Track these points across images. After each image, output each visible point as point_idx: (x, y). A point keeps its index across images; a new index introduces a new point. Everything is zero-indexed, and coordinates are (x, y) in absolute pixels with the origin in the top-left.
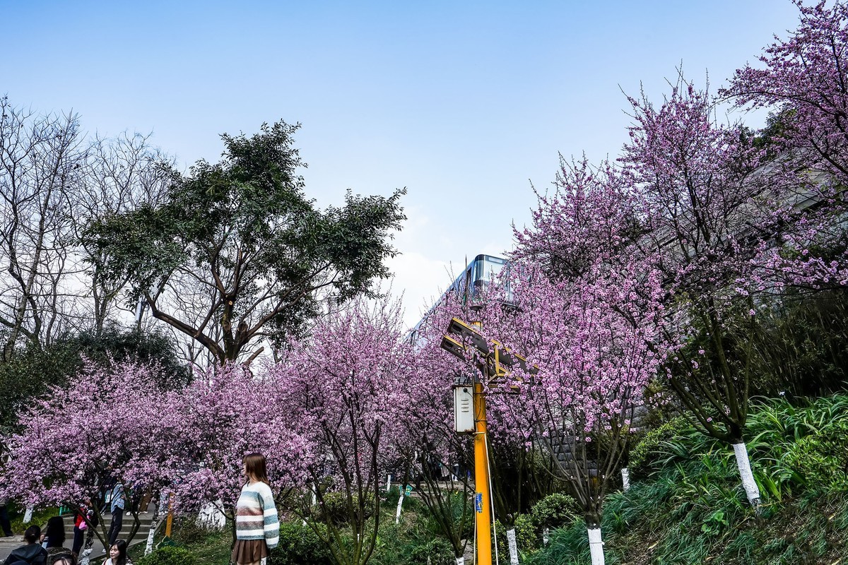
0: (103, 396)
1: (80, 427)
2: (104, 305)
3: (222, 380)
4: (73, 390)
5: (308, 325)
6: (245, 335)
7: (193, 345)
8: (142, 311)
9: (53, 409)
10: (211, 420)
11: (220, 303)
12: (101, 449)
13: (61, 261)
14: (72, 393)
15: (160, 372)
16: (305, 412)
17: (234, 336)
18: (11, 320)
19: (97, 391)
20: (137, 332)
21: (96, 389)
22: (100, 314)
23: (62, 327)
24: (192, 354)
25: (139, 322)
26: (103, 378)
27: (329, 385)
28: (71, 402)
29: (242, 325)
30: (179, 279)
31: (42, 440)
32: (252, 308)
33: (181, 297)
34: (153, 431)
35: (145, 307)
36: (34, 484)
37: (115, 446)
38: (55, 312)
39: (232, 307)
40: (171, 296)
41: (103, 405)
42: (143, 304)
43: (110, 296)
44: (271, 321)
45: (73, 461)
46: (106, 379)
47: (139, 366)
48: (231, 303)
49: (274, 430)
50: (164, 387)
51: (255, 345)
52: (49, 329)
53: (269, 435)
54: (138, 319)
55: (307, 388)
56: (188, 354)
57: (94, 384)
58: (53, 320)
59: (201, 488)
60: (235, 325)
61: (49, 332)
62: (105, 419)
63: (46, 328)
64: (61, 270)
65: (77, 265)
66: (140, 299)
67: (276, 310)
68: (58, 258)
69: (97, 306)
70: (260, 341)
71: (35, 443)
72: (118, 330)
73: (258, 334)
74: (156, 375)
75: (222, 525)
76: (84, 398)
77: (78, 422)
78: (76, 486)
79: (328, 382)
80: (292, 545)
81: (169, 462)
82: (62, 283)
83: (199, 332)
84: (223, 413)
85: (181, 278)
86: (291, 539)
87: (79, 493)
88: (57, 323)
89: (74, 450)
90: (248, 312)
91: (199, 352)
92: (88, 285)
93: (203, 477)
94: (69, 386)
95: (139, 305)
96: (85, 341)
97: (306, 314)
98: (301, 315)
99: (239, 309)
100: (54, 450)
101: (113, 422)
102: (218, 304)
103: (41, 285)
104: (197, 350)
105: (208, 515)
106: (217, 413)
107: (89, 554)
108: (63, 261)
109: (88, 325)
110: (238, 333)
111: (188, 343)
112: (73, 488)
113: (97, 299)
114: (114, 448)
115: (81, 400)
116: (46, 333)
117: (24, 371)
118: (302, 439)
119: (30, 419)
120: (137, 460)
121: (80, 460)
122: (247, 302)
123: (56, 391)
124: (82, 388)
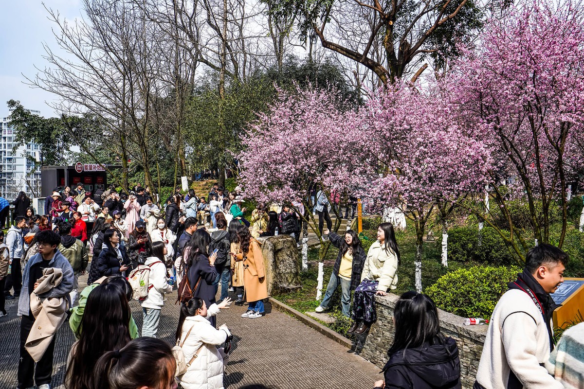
0: (296, 119)
1: (285, 143)
2: (281, 42)
3: (393, 98)
4: (274, 115)
5: (471, 36)
6: (407, 54)
7: (358, 72)
8: (311, 44)
9: (263, 132)
10: (388, 135)
11: (381, 24)
12: (303, 162)
13: (241, 8)
14: (274, 118)
15: (337, 96)
16: (481, 120)
17: (397, 57)
18: (218, 65)
19: (292, 115)
20: (311, 64)
21: (290, 114)
22: (279, 50)
23: (253, 67)
24: (358, 80)
25: (310, 55)
26: (293, 104)
27: (507, 89)
28: (274, 125)
29: (404, 44)
30: (338, 9)
31: (261, 155)
32: (411, 27)
33: (342, 26)
34: (341, 145)
35: (313, 40)
36: (262, 188)
37: (313, 159)
38: (245, 54)
39: (391, 27)
40: (333, 27)
41: (298, 126)
42: (312, 37)
43: (284, 34)
44: (431, 38)
45: (286, 171)
46: (296, 105)
47: (319, 91)
48: (391, 23)
49: (452, 137)
50: (342, 109)
51: (415, 65)
52: (244, 69)
53: (447, 143)
54: (309, 52)
55: (481, 96)
56: (354, 81)
57: (288, 110)
58: (245, 61)
59: (389, 191)
60: (397, 46)
61: (244, 72)
62: (302, 137)
63: (242, 69)
64: (243, 16)
65: (254, 9)
66: (308, 34)
67: (437, 24)
68: (239, 6)
69: (275, 44)
70: (422, 59)
71: (256, 158)
72: (296, 64)
73: (419, 52)
74: (334, 98)
75: (404, 227)
76: (283, 121)
77: (282, 141)
78: (291, 189)
79: (505, 87)
80: (470, 245)
81: (357, 171)
82: (247, 26)
83: (364, 57)
84: (399, 128)
85: (340, 7)
86: (468, 240)
87: (293, 195)
88: (249, 64)
89: (283, 163)
90: (408, 31)
91: (364, 77)
92: (265, 27)
93: (390, 182)
94: (270, 112)
95: (308, 39)
96: (273, 75)
97: (468, 23)
98: (463, 26)
99: (399, 30)
100: (270, 163)
101: (309, 139)
102: (379, 27)
103: (232, 32)
104: (362, 76)
105: (391, 218)
106: (392, 128)
107: (306, 242)
108: (243, 8)
109: (272, 62)
110: (401, 52)
111: (353, 70)
112: (289, 191)
113: (274, 39)
114: (312, 160)
115: (281, 124)
116: (242, 74)
117: (235, 105)
118: (481, 145)
119: (248, 140)
120: (333, 170)
121: (290, 169)
122: (407, 21)
123: (262, 117)
124: (280, 112)
